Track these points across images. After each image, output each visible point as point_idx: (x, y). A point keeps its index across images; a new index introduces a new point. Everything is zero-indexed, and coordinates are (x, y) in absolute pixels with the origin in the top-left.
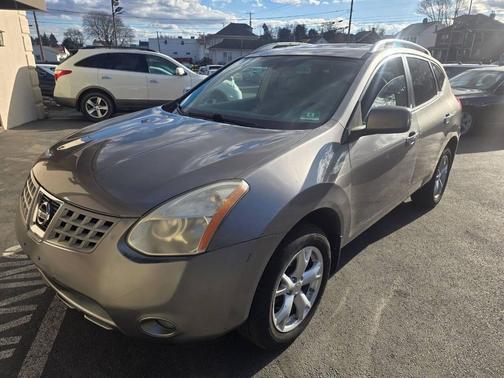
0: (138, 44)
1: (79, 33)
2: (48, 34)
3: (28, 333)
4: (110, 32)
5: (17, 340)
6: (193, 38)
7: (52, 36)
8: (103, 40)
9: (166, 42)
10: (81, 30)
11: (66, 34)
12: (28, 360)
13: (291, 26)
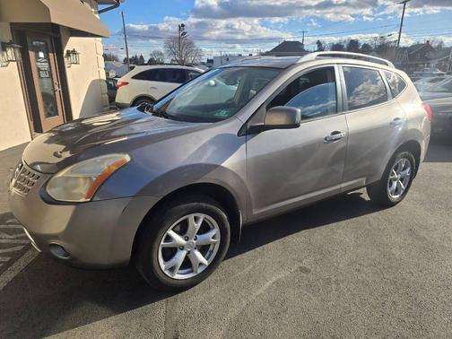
0: (206, 61)
1: (161, 54)
2: (139, 55)
3: (15, 257)
4: (184, 52)
5: (8, 258)
6: (251, 55)
7: (141, 57)
8: (178, 59)
9: (228, 60)
10: (163, 52)
11: (151, 55)
12: (7, 272)
13: (345, 41)
